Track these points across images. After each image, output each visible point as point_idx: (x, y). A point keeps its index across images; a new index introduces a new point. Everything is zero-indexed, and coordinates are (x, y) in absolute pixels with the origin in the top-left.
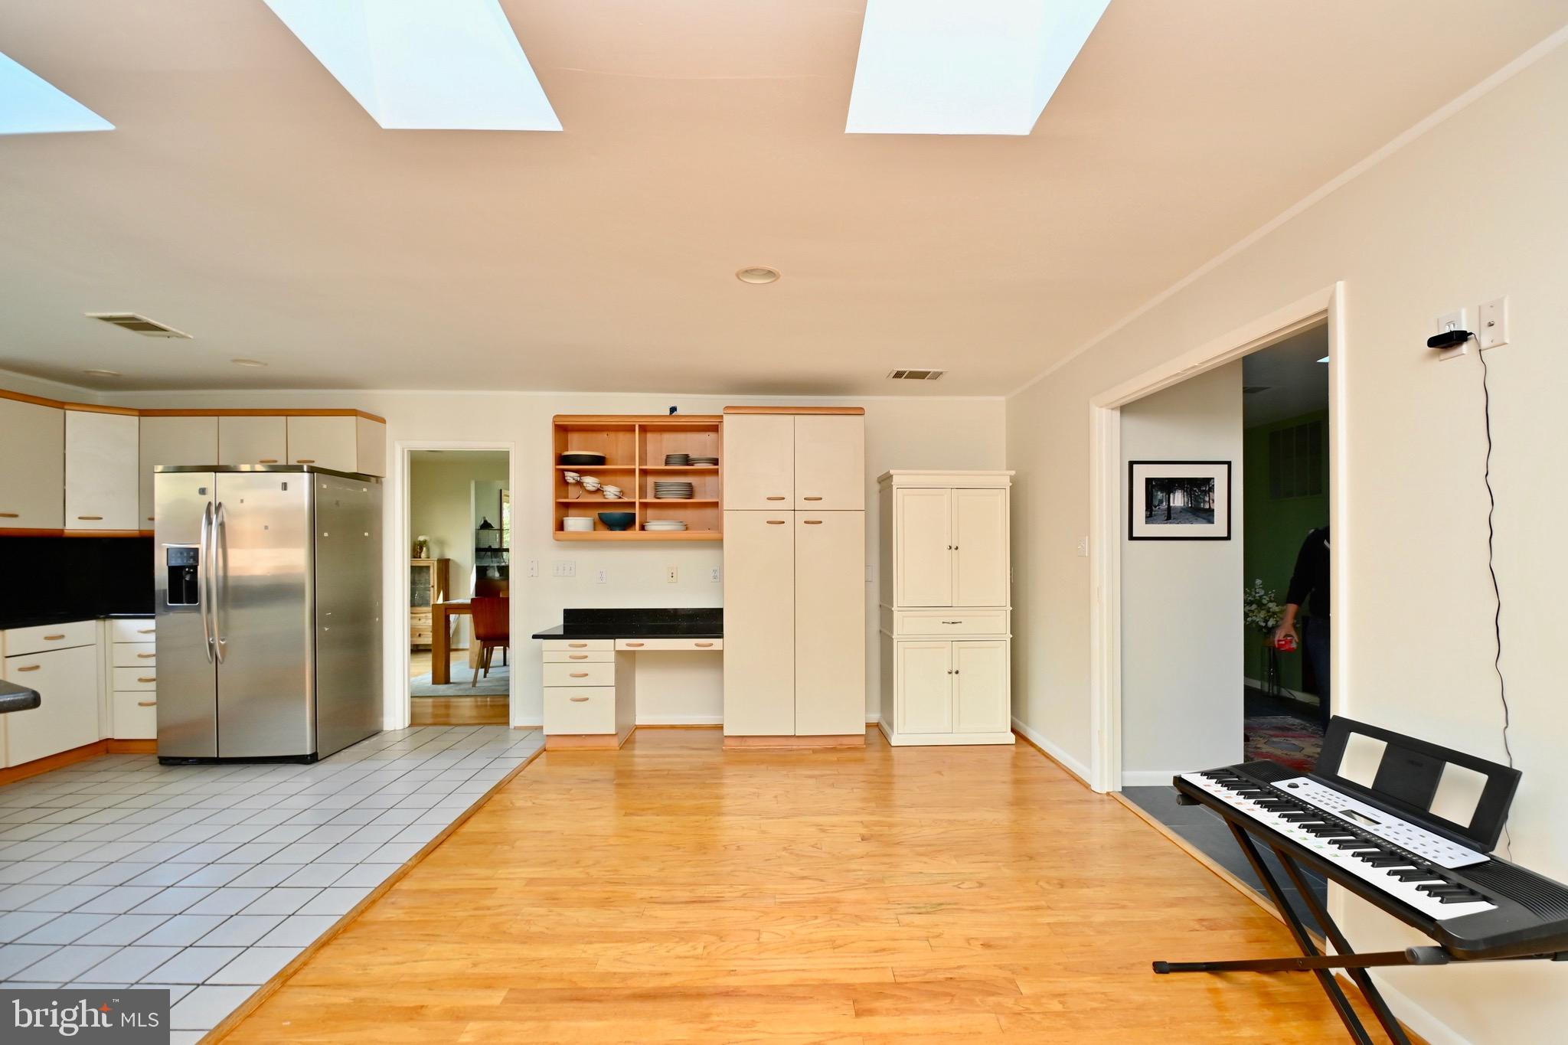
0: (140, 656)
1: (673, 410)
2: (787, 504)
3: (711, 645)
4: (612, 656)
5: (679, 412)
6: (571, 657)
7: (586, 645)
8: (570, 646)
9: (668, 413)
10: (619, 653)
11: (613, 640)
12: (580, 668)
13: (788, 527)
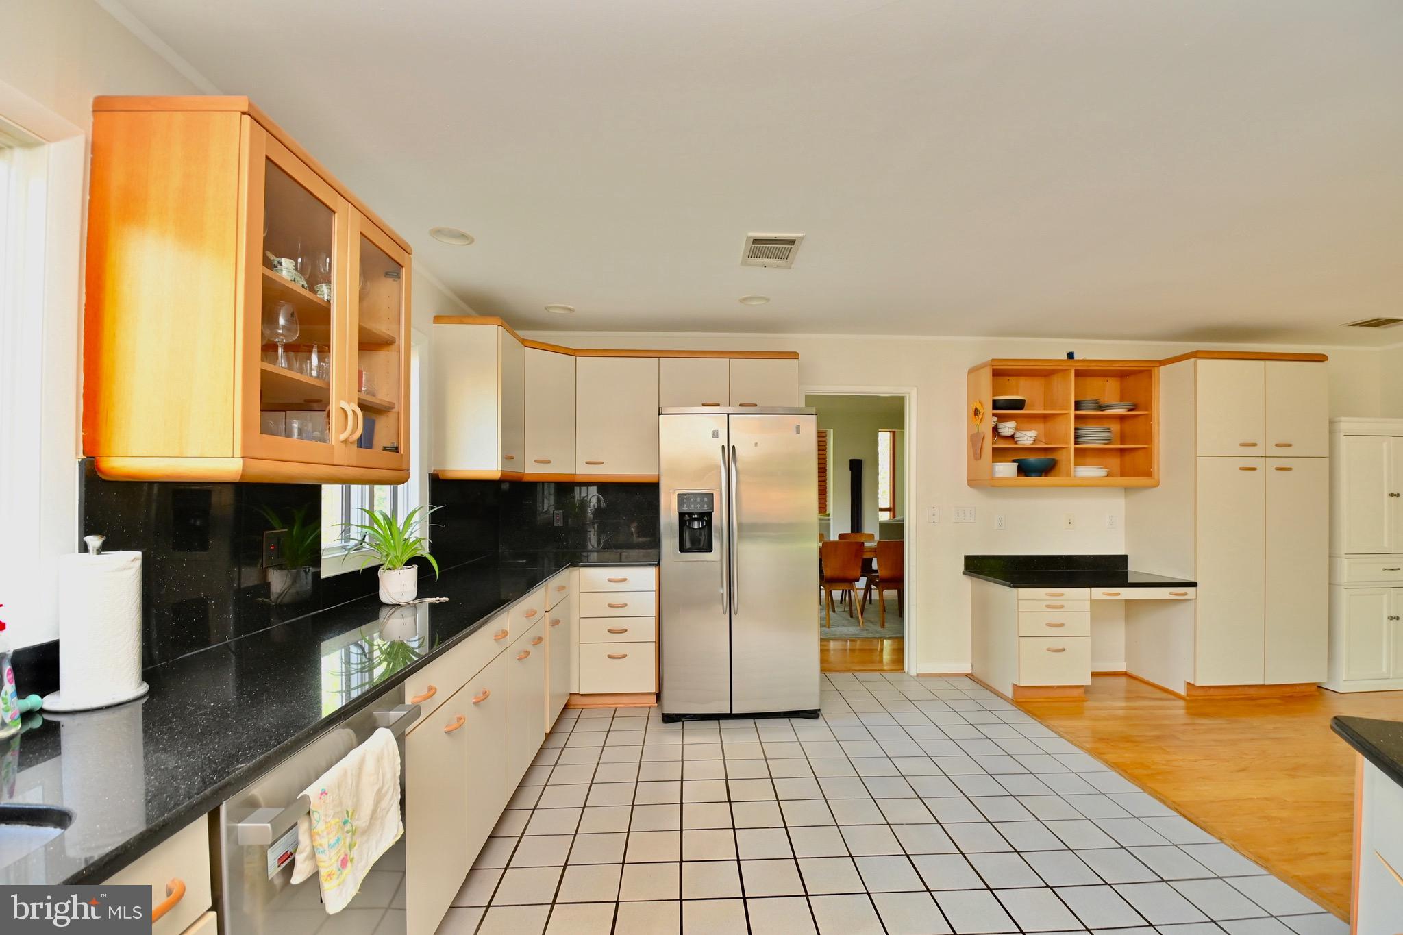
0: (610, 606)
1: (1071, 356)
2: (1258, 450)
3: (1185, 594)
4: (1087, 606)
5: (1076, 357)
6: (1046, 606)
7: (1062, 595)
8: (1047, 594)
9: (1065, 357)
10: (1093, 602)
11: (1089, 589)
12: (1056, 617)
13: (1260, 472)
